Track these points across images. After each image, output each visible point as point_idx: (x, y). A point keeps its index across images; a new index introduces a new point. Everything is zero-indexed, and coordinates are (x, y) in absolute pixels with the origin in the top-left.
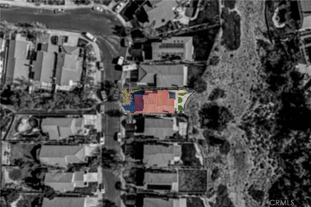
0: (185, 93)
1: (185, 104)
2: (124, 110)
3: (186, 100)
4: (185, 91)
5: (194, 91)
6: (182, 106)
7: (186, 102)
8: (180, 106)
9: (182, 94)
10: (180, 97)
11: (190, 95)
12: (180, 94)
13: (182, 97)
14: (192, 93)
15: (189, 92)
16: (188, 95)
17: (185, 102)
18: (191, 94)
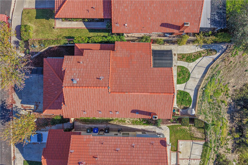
0: (198, 55)
1: (198, 86)
2: (18, 103)
3: (200, 76)
4: (199, 49)
5: (225, 47)
6: (187, 94)
7: (201, 81)
8: (184, 92)
9: (189, 58)
10: (183, 67)
11: (214, 61)
12: (182, 57)
13: (190, 66)
14: (218, 54)
15: (210, 51)
16: (206, 61)
17: (198, 81)
18: (215, 56)
